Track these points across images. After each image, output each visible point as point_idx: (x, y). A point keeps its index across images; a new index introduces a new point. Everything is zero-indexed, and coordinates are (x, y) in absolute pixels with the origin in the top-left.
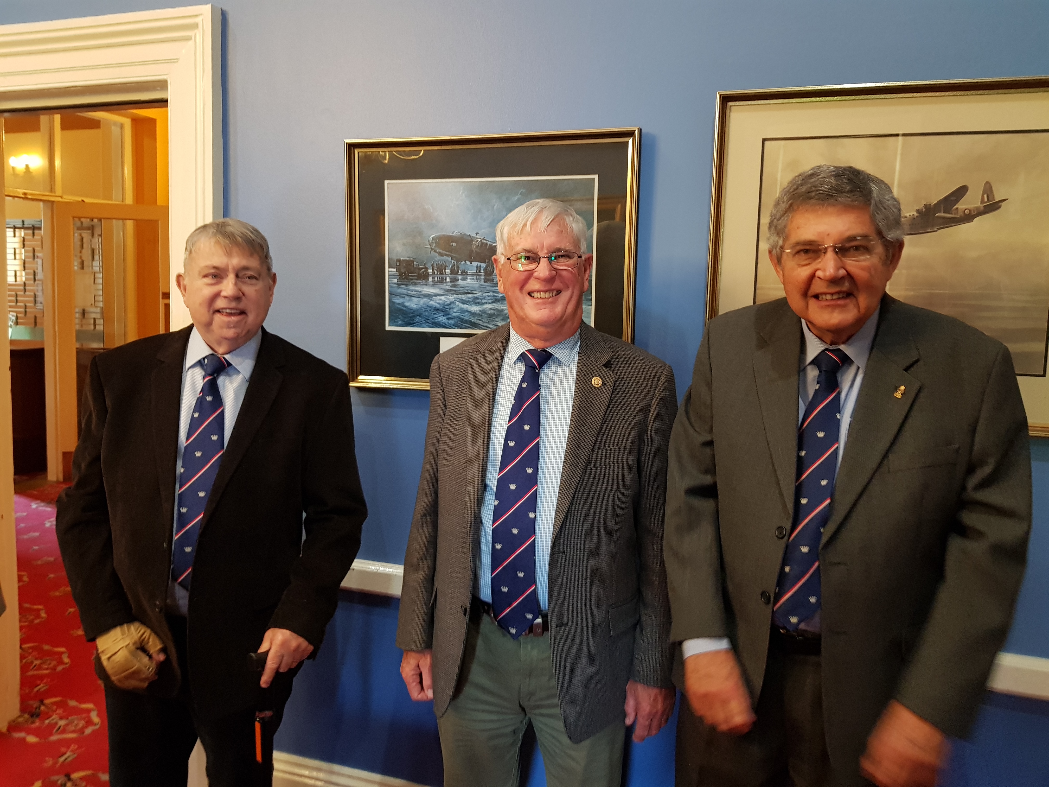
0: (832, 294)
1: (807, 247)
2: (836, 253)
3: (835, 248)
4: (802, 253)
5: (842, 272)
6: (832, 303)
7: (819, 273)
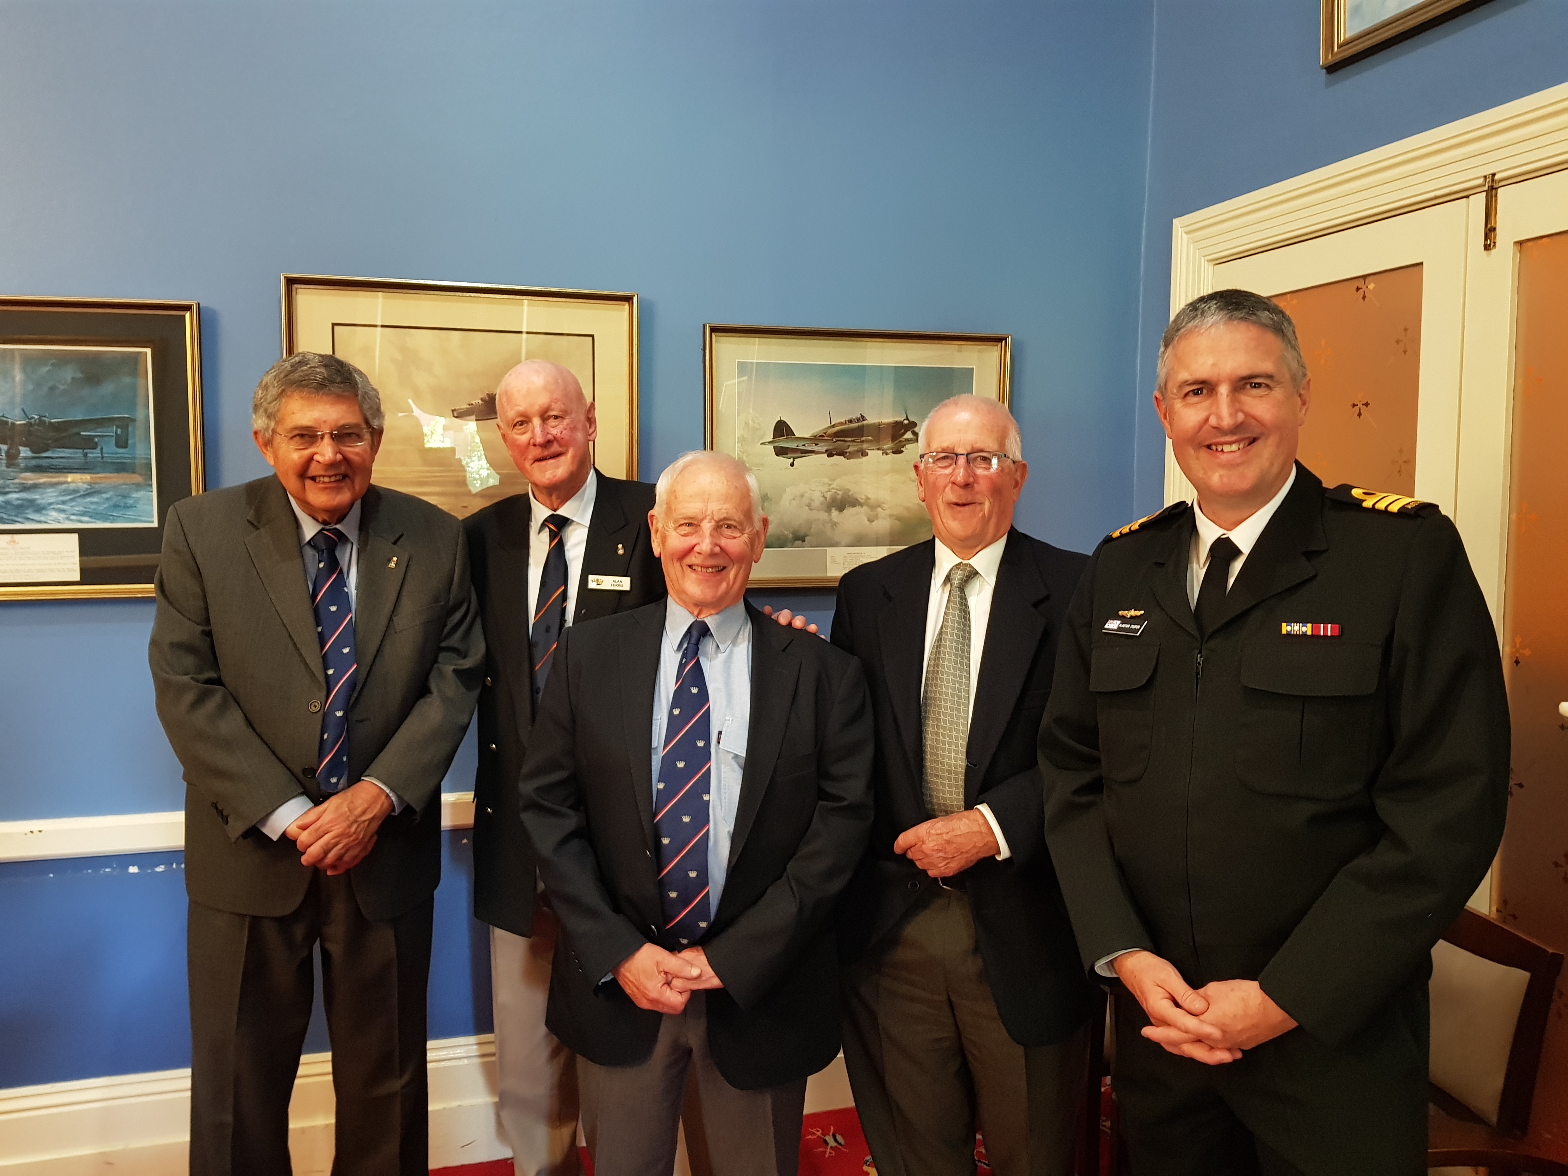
0: (330, 477)
1: (304, 433)
2: (333, 439)
3: (331, 434)
4: (298, 438)
5: (339, 457)
6: (330, 485)
7: (317, 457)
